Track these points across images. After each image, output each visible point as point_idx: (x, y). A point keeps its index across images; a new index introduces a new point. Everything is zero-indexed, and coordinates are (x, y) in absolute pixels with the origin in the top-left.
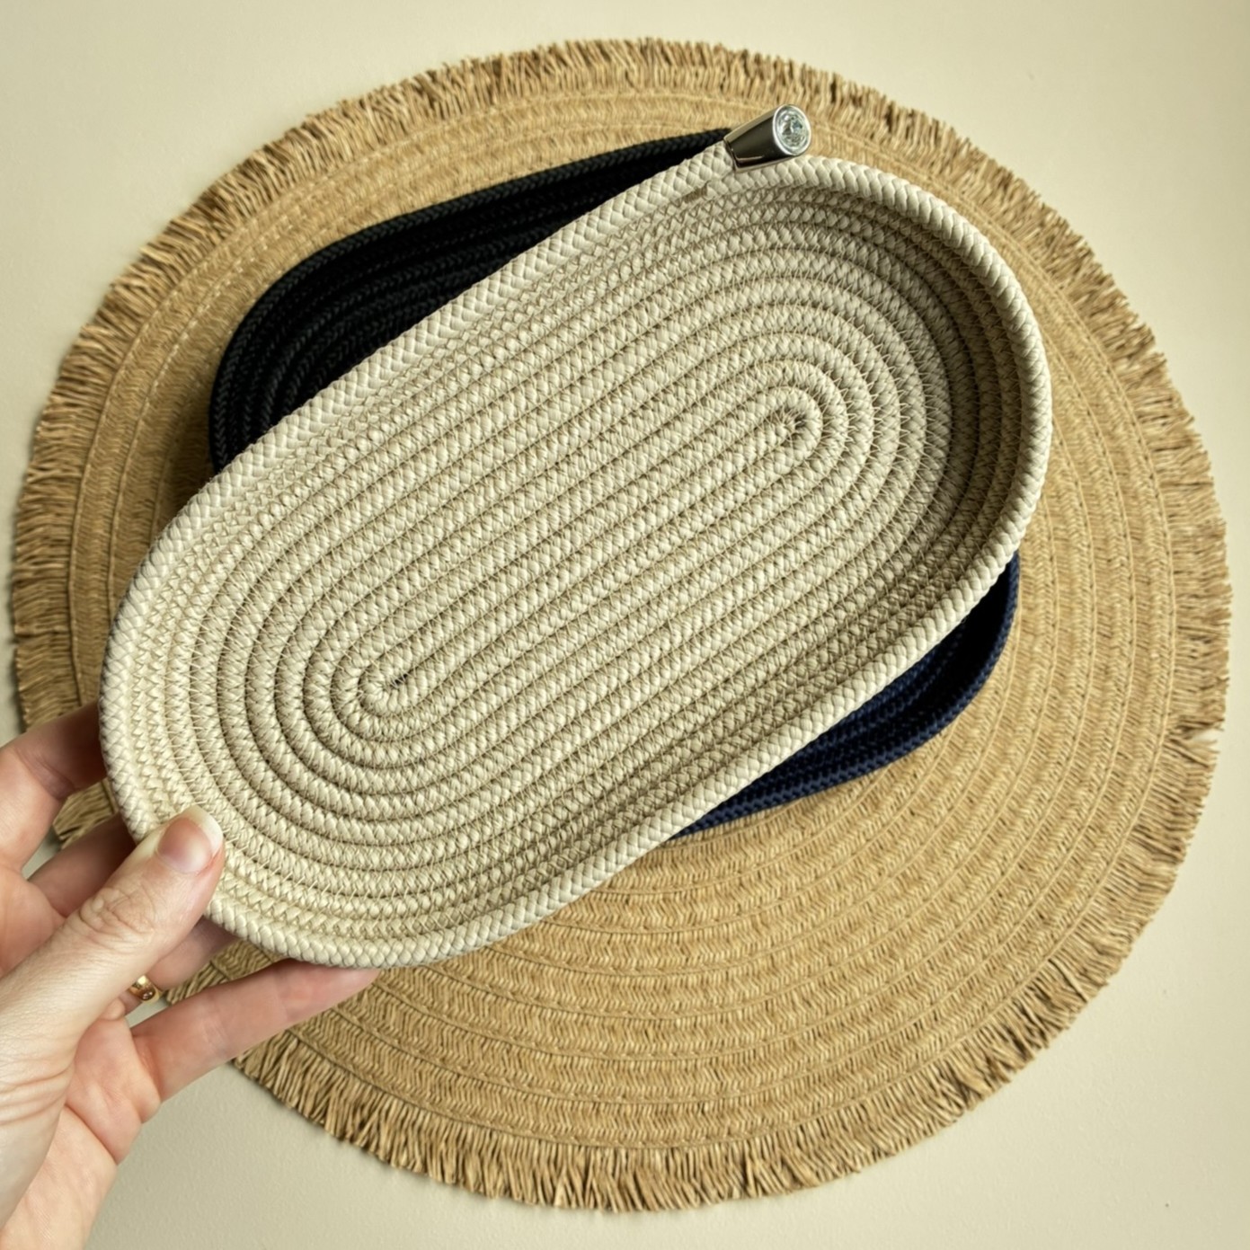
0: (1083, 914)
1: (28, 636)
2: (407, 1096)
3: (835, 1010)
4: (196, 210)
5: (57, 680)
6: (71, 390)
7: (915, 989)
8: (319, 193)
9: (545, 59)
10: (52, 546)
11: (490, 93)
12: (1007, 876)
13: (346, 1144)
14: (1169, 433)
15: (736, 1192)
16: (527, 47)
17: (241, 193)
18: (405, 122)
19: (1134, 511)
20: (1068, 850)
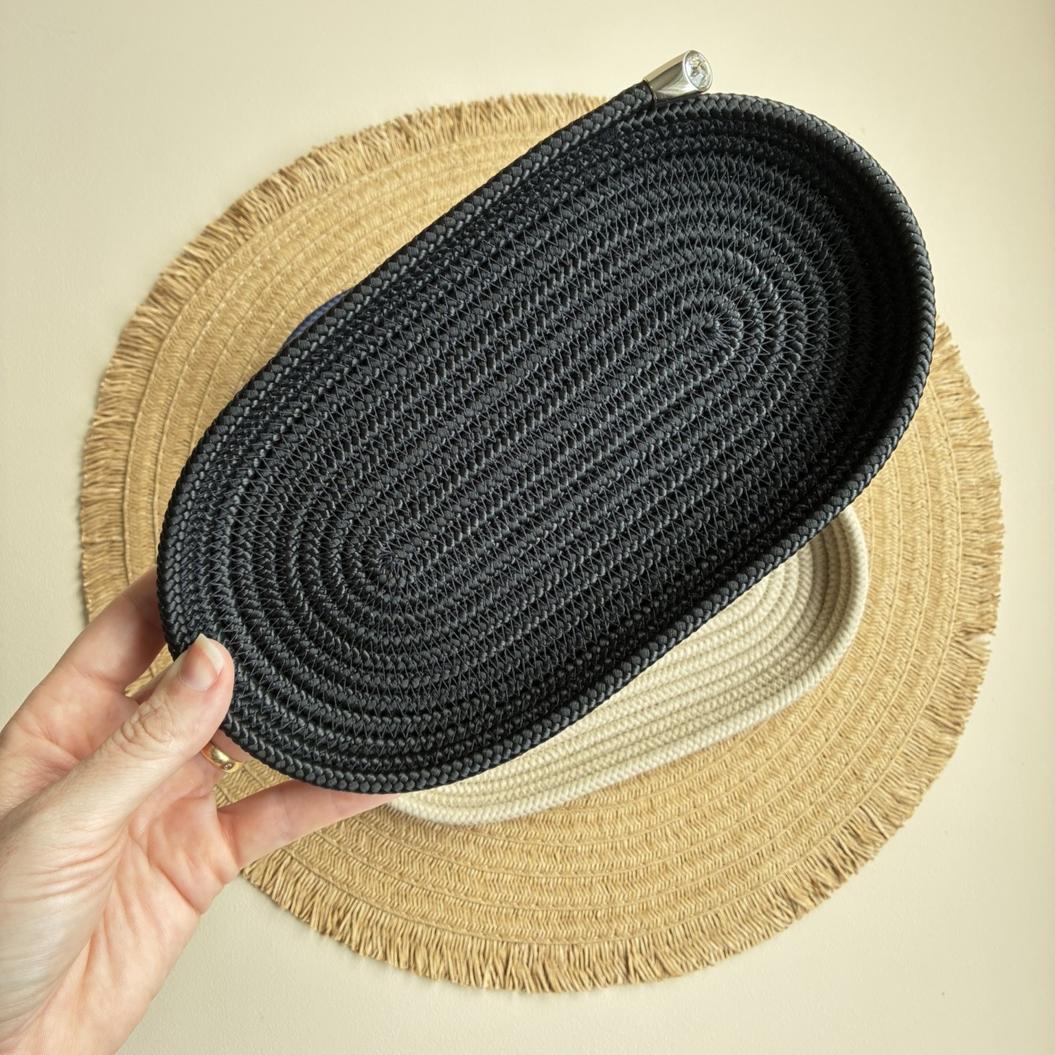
0: (886, 772)
1: (92, 544)
2: (373, 902)
3: (698, 841)
4: (226, 218)
5: (114, 578)
6: (128, 355)
7: (758, 826)
8: (320, 207)
9: (495, 107)
10: (111, 474)
11: (453, 133)
12: (830, 742)
13: (326, 937)
14: (960, 406)
15: (620, 979)
16: (482, 98)
17: (261, 205)
18: (387, 154)
19: (933, 466)
20: (876, 723)
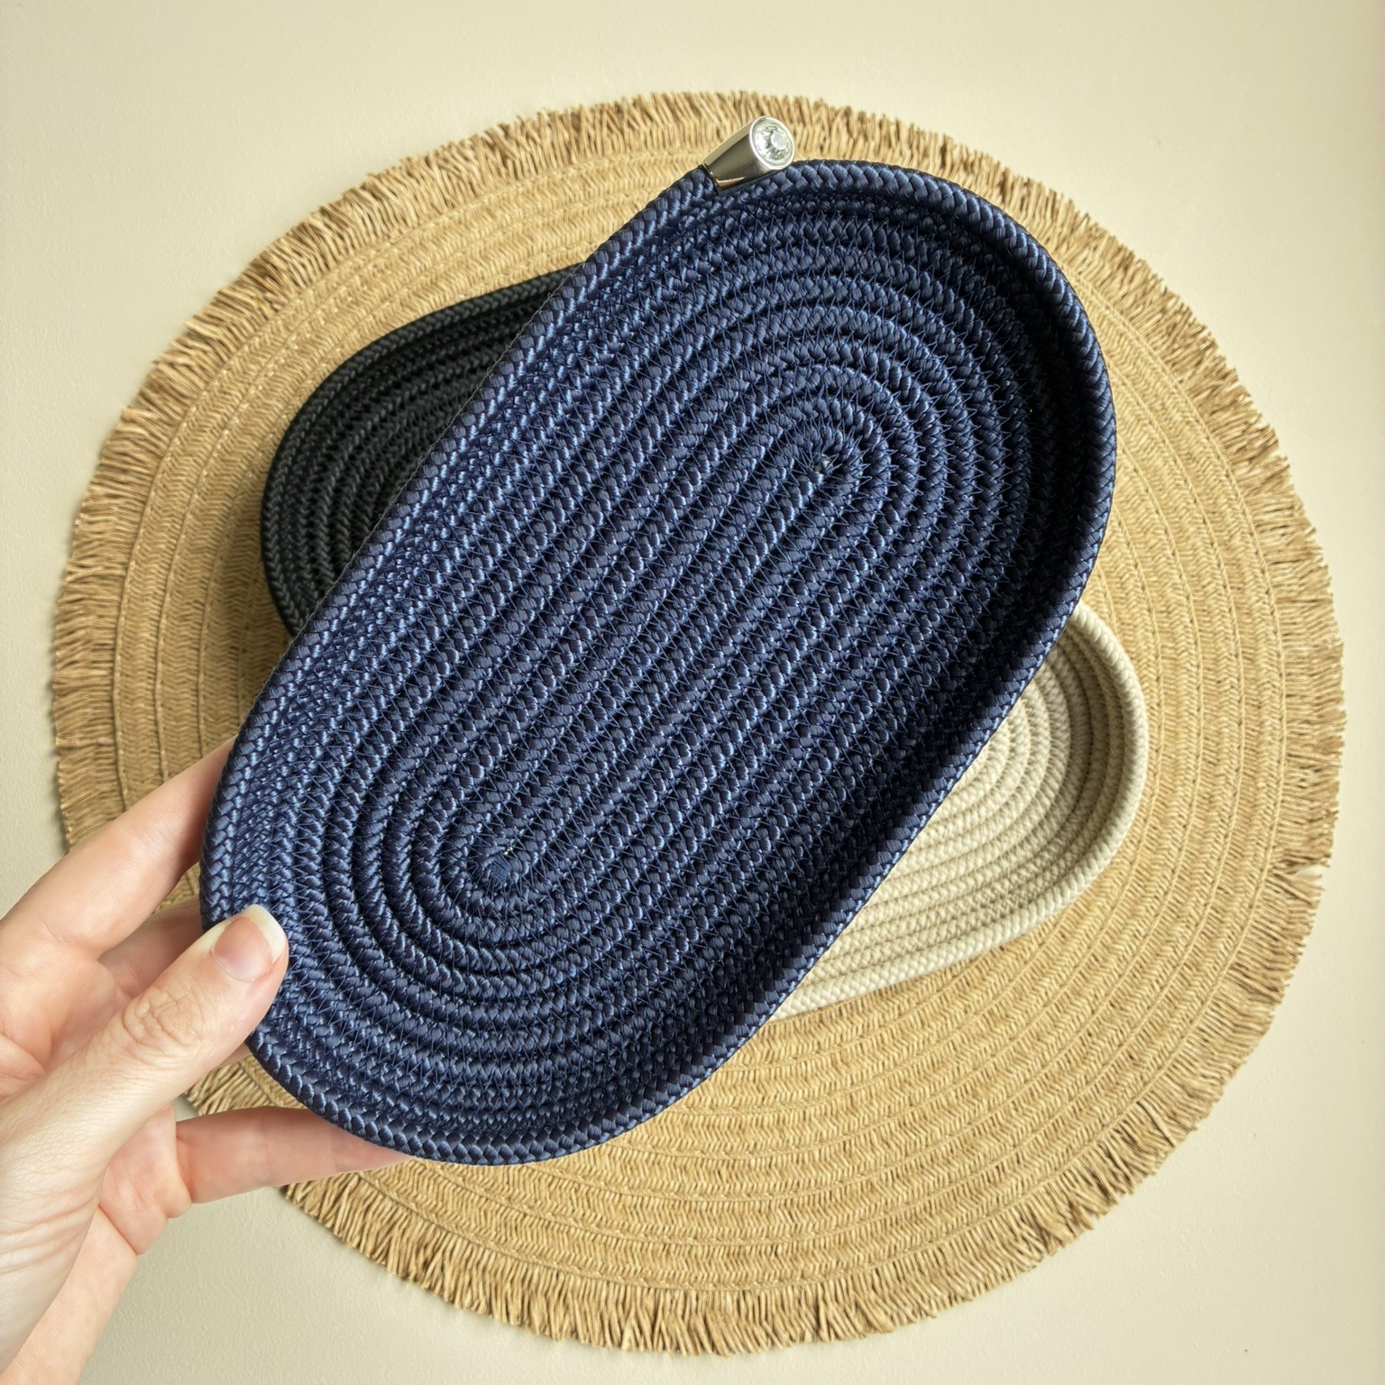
0: (1174, 1055)
1: (71, 749)
2: (471, 1236)
3: (915, 1151)
4: (246, 279)
5: (102, 796)
6: (112, 480)
7: (998, 1129)
8: (381, 262)
9: (629, 112)
10: (94, 650)
11: (568, 151)
12: (1098, 1015)
13: (409, 1285)
14: (1288, 544)
15: (808, 1336)
16: (610, 99)
17: (296, 260)
18: (475, 182)
19: (1247, 629)
20: (1162, 988)
